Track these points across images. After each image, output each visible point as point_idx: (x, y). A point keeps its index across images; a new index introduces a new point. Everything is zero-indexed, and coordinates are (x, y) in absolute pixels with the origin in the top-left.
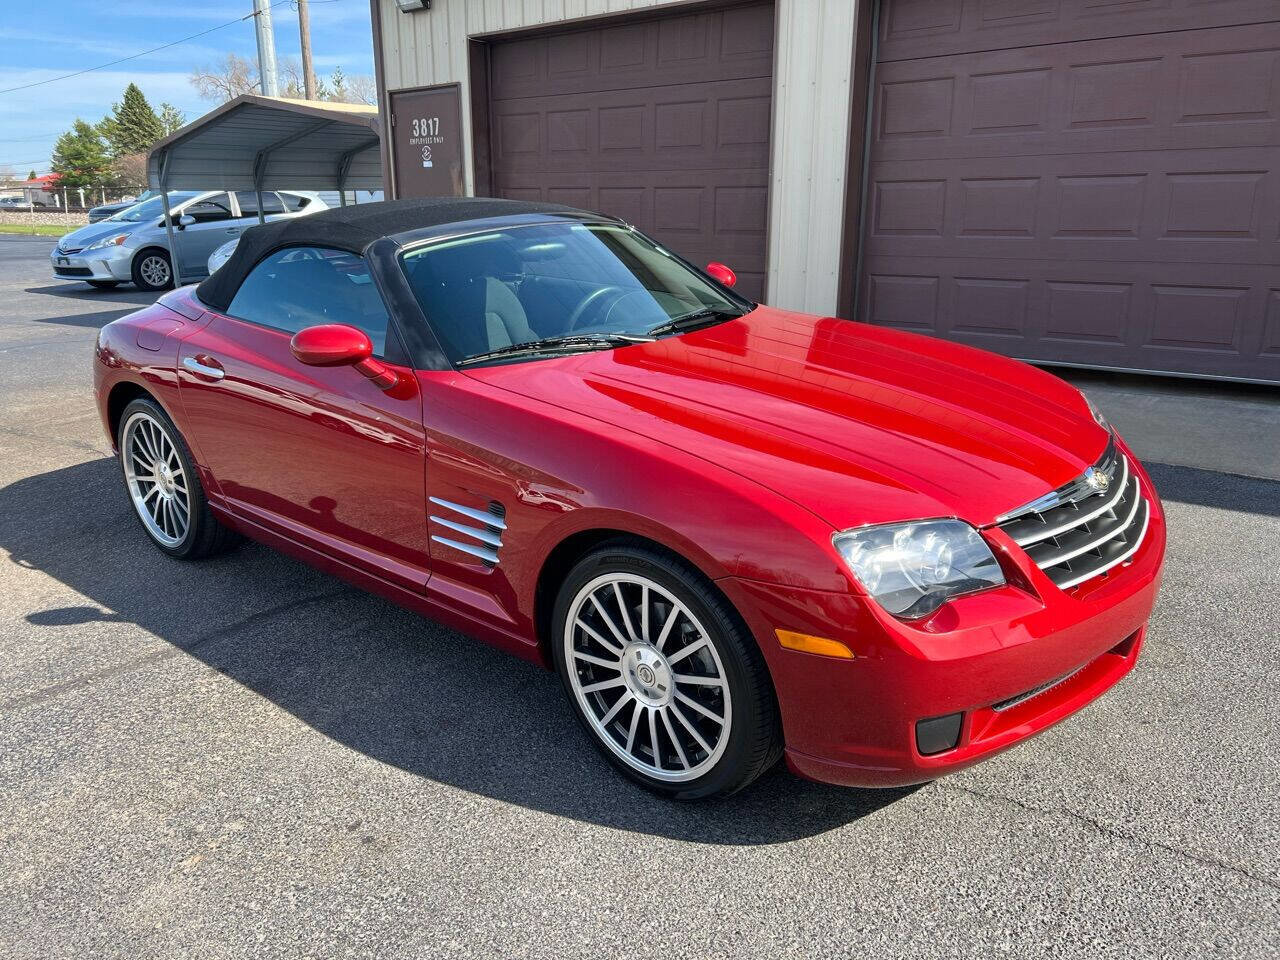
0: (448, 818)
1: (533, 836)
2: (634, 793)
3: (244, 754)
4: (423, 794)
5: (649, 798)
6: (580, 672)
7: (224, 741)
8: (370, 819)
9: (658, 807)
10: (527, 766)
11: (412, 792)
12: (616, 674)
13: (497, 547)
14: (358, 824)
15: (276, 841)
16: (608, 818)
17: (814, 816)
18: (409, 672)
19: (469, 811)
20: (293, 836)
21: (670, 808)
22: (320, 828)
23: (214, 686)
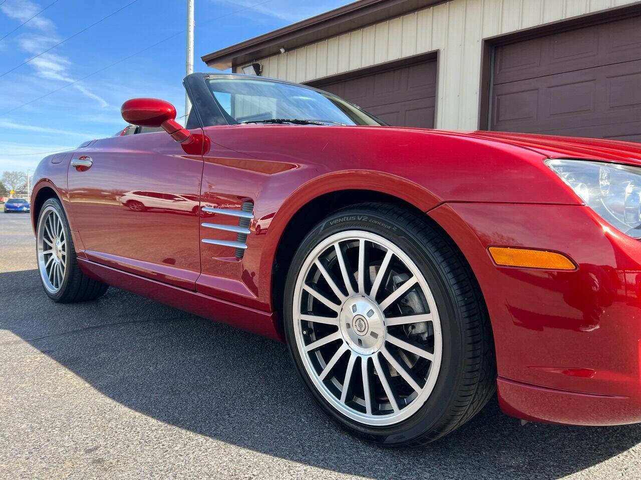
0: (176, 448)
1: (250, 466)
2: (346, 440)
3: (32, 397)
4: (162, 430)
5: (360, 444)
6: (305, 332)
7: (22, 389)
8: (108, 445)
9: (368, 453)
10: (255, 416)
11: (153, 428)
12: (334, 329)
13: (247, 234)
14: (96, 448)
15: (19, 455)
16: (321, 458)
17: (518, 468)
18: (181, 359)
19: (197, 445)
20: (35, 453)
21: (379, 453)
22: (63, 449)
23: (39, 359)
